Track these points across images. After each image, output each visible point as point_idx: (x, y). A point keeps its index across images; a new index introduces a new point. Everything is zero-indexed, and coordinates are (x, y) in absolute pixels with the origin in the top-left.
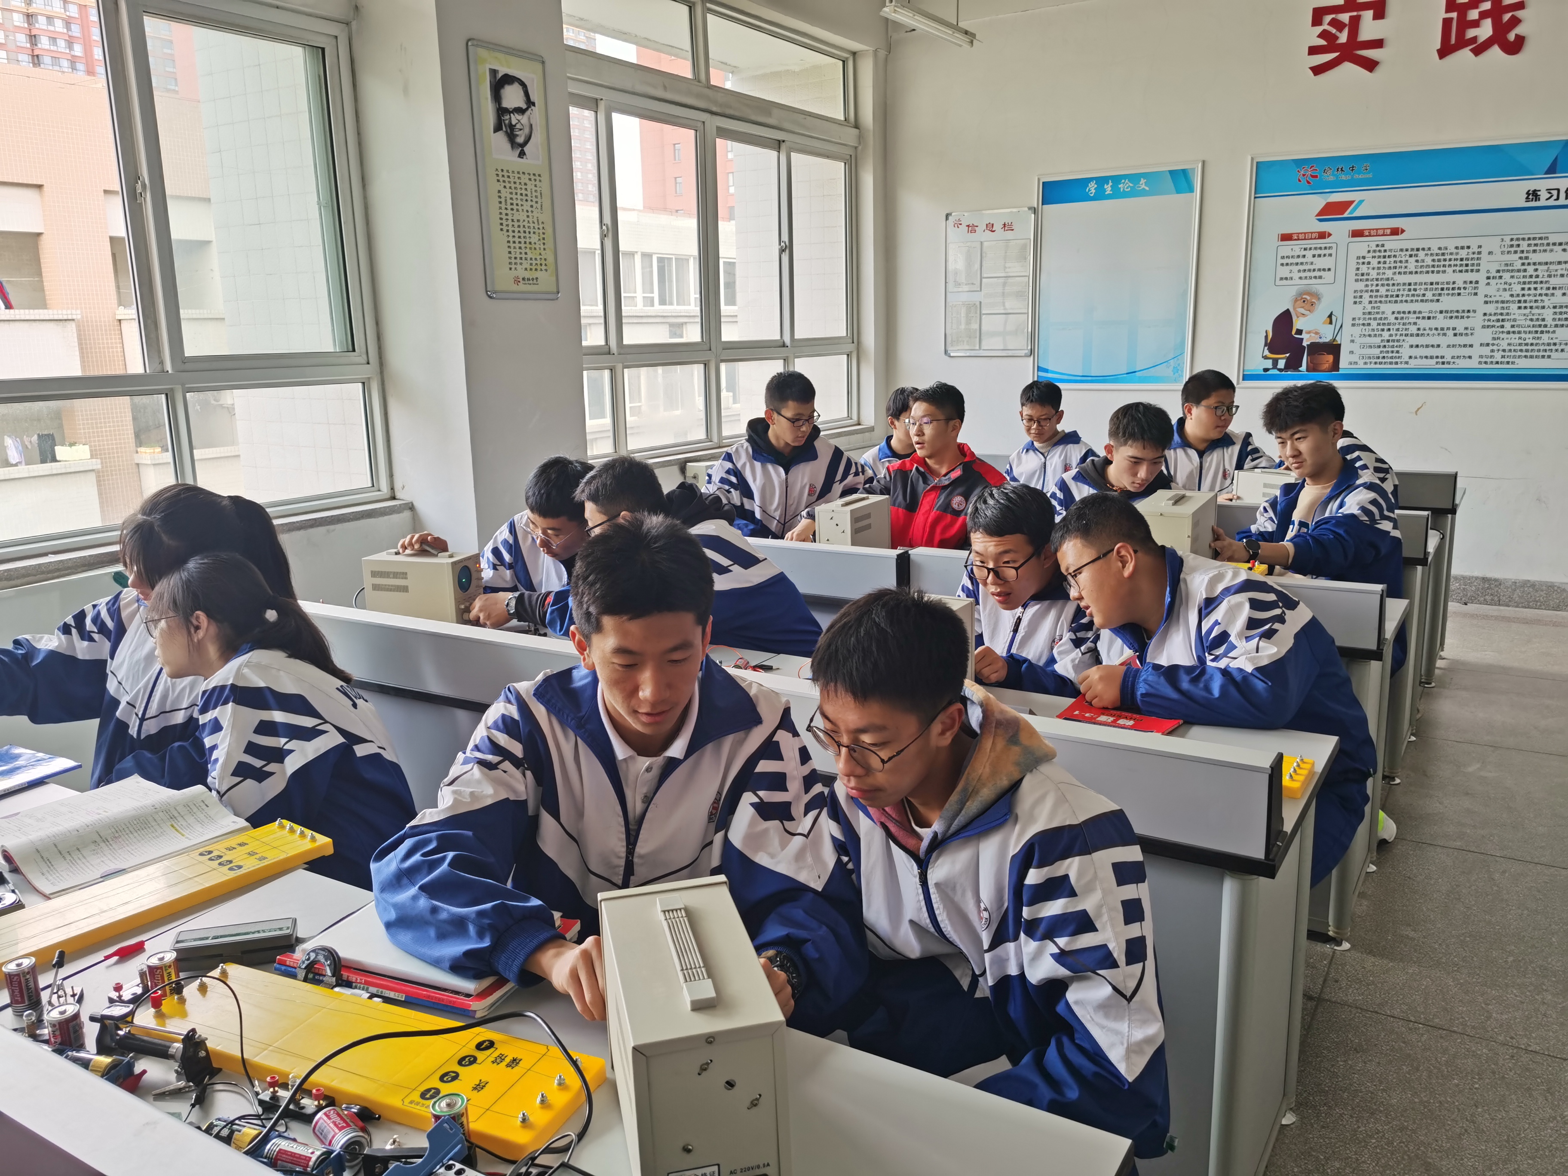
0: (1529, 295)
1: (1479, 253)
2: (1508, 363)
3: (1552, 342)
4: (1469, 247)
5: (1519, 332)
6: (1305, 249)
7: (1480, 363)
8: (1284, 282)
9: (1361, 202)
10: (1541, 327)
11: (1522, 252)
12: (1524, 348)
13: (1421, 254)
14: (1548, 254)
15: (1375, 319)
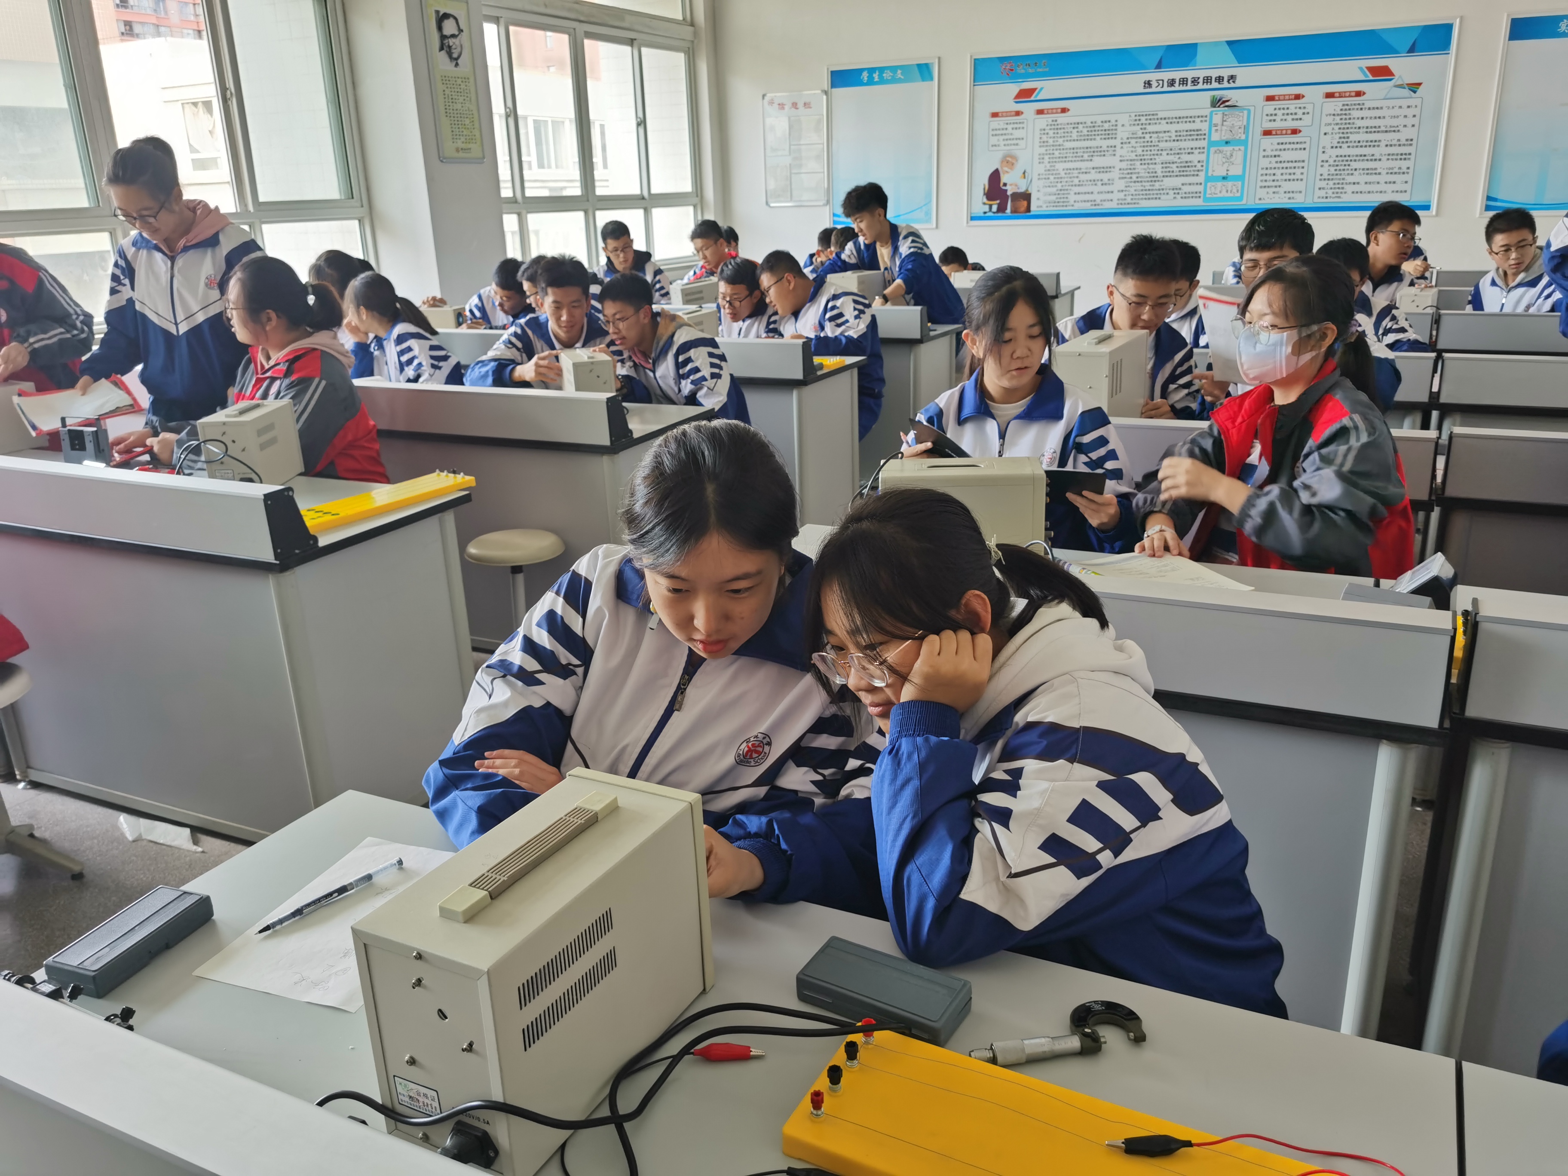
0: (1147, 155)
1: (1116, 125)
2: (1135, 203)
3: (1161, 188)
4: (1109, 121)
5: (1141, 182)
6: (1007, 124)
7: (1118, 204)
8: (994, 148)
9: (1042, 89)
10: (1154, 178)
11: (1142, 124)
12: (1144, 192)
13: (1080, 126)
14: (1157, 125)
15: (1052, 174)
